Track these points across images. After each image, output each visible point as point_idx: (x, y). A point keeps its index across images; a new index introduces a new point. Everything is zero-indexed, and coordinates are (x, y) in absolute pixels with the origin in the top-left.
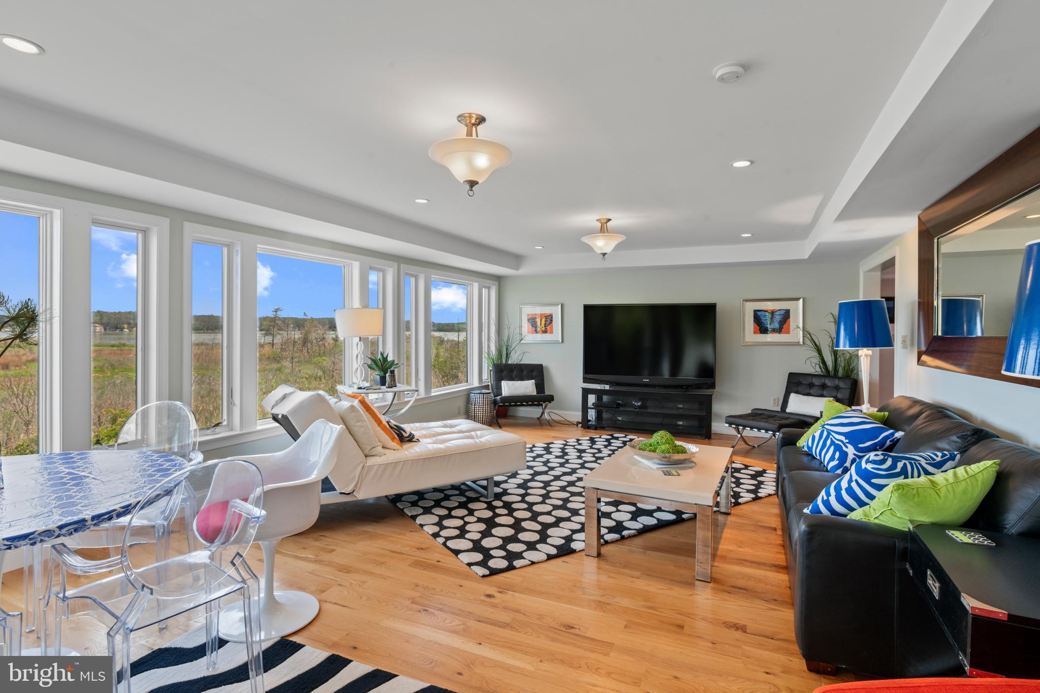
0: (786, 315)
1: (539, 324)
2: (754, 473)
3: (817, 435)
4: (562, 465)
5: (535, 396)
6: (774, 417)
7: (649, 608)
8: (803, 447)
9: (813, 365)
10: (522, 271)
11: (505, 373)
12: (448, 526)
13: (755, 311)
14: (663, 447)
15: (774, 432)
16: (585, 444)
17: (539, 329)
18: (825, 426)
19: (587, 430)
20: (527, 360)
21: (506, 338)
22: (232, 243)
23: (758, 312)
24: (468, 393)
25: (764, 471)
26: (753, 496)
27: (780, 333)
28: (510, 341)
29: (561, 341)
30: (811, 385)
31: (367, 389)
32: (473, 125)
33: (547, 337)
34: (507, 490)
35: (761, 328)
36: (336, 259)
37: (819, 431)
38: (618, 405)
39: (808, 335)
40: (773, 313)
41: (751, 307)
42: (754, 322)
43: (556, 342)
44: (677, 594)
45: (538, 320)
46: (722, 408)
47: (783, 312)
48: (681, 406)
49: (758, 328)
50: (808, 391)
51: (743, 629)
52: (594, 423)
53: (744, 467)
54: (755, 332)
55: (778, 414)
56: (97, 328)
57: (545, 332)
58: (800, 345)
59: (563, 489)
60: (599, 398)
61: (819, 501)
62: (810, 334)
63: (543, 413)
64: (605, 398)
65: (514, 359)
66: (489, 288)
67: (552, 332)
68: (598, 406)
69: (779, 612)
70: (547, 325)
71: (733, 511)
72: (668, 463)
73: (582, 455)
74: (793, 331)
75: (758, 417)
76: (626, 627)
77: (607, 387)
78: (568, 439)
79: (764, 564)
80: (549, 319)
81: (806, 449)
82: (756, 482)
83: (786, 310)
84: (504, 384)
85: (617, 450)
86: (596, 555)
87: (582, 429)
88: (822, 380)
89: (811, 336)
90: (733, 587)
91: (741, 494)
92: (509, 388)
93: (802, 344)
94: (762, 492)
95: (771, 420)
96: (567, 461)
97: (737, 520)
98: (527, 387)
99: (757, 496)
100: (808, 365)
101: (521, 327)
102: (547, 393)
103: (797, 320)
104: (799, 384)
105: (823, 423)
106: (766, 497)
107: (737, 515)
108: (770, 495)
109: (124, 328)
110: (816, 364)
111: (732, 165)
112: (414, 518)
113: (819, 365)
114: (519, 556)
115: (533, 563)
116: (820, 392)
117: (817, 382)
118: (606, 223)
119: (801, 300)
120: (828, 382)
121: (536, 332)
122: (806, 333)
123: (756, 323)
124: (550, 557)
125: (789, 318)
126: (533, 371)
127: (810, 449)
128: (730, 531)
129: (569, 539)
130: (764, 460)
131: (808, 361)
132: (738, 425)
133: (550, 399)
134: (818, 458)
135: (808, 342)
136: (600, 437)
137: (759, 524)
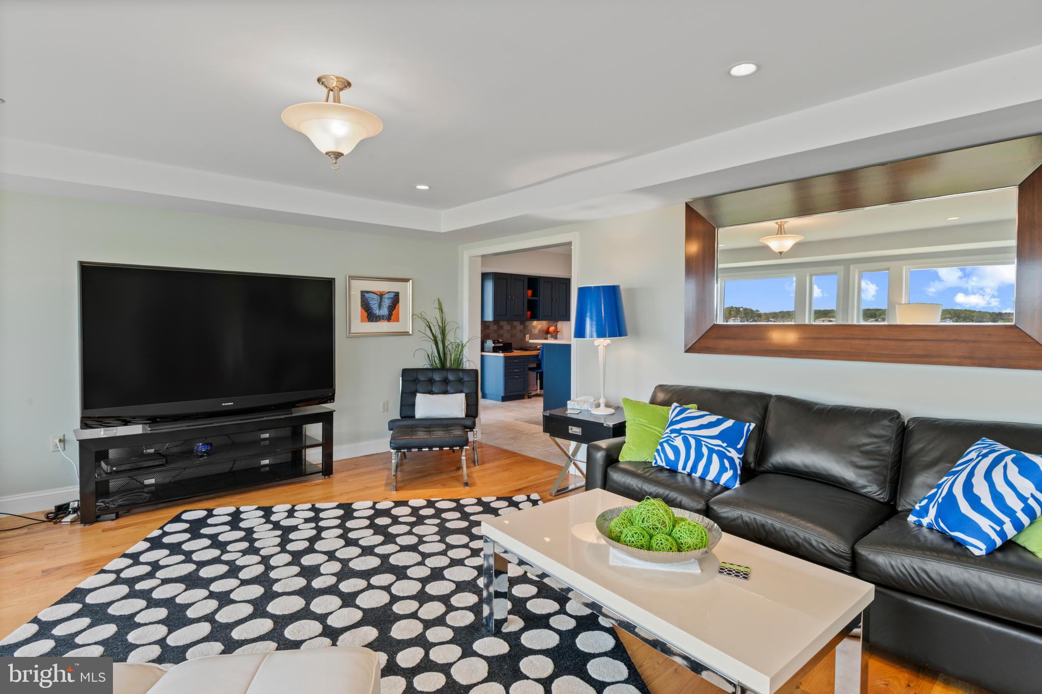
0: (396, 299)
13: (362, 292)
19: (95, 526)
23: (365, 294)
27: (389, 321)
30: (432, 382)
35: (370, 316)
40: (381, 295)
41: (357, 288)
42: (362, 306)
47: (392, 295)
49: (366, 314)
74: (403, 319)
83: (395, 293)
87: (78, 526)
93: (411, 333)
103: (406, 307)
104: (417, 381)
119: (411, 282)
123: (364, 309)
125: (398, 302)
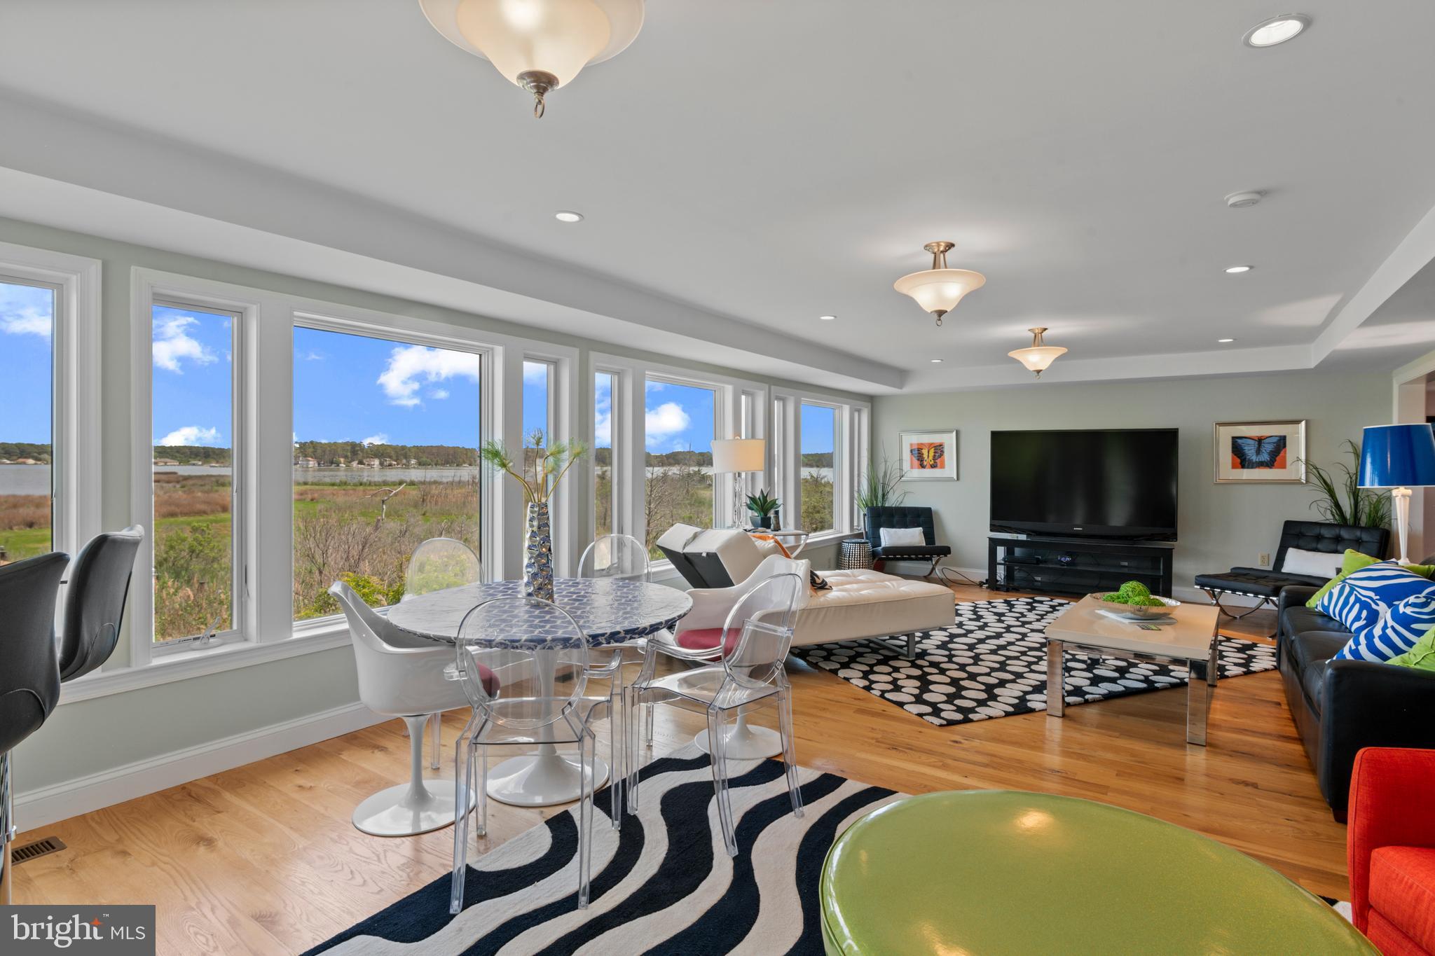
0: (1281, 443)
1: (925, 456)
2: (1241, 646)
3: (1336, 592)
4: (981, 628)
5: (924, 547)
6: (1265, 577)
7: (1139, 762)
8: (1316, 607)
9: (1322, 510)
10: (907, 390)
11: (883, 519)
12: (877, 680)
13: (1234, 438)
14: (1137, 599)
15: (1267, 595)
16: (1002, 608)
17: (925, 463)
18: (1347, 581)
19: (995, 592)
20: (911, 502)
21: (881, 475)
22: (622, 370)
23: (1237, 440)
24: (839, 542)
25: (1254, 645)
26: (1245, 670)
27: (1271, 468)
28: (888, 477)
29: (955, 478)
30: (1319, 538)
31: (754, 532)
32: (942, 252)
33: (936, 473)
34: (927, 650)
35: (1243, 461)
36: (709, 382)
37: (1338, 588)
38: (1038, 561)
39: (1314, 470)
40: (1260, 441)
41: (1226, 434)
43: (950, 480)
44: (1166, 754)
45: (925, 452)
46: (1185, 567)
47: (1275, 440)
48: (1126, 564)
49: (1239, 461)
50: (1314, 545)
51: (1255, 786)
52: (1002, 584)
53: (1225, 639)
54: (1234, 467)
55: (1271, 575)
56: (311, 462)
57: (933, 466)
58: (1302, 483)
59: (993, 652)
60: (1010, 552)
61: (1346, 651)
62: (1316, 468)
63: (933, 569)
64: (1018, 552)
65: (893, 501)
66: (859, 411)
67: (943, 467)
68: (1010, 561)
69: (1295, 776)
70: (936, 457)
71: (1219, 683)
72: (1143, 618)
73: (1002, 618)
74: (1291, 464)
75: (1241, 578)
76: (1117, 775)
77: (1023, 537)
78: (977, 601)
79: (1270, 734)
80: (939, 450)
81: (1320, 608)
82: (1245, 656)
83: (1280, 436)
84: (883, 532)
85: (1046, 615)
86: (1061, 715)
87: (988, 590)
88: (1336, 531)
89: (1318, 472)
90: (1234, 751)
91: (1227, 667)
92: (890, 537)
93: (1304, 482)
94: (1255, 666)
95: (1262, 581)
96: (986, 625)
97: (1226, 693)
98: (912, 536)
99: (1249, 670)
100: (1314, 510)
101: (901, 460)
102: (938, 544)
103: (1297, 448)
104: (1300, 535)
105: (1343, 578)
106: (1261, 672)
107: (1225, 688)
108: (1266, 670)
109: (341, 463)
110: (1326, 508)
111: (1225, 271)
112: (835, 672)
113: (1332, 511)
114: (972, 710)
115: (991, 718)
116: (1333, 547)
117: (1326, 533)
118: (1041, 333)
119: (1303, 423)
120: (1345, 534)
121: (922, 466)
122: (1311, 467)
123: (1235, 455)
124: (1008, 714)
126: (919, 516)
127: (1326, 608)
128: (1219, 702)
129: (1023, 699)
130: (1250, 633)
131: (1314, 505)
132: (1213, 587)
133: (946, 551)
134: (1338, 618)
135: (1314, 480)
136: (1017, 600)
137: (1256, 697)
